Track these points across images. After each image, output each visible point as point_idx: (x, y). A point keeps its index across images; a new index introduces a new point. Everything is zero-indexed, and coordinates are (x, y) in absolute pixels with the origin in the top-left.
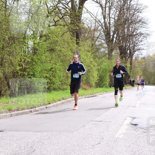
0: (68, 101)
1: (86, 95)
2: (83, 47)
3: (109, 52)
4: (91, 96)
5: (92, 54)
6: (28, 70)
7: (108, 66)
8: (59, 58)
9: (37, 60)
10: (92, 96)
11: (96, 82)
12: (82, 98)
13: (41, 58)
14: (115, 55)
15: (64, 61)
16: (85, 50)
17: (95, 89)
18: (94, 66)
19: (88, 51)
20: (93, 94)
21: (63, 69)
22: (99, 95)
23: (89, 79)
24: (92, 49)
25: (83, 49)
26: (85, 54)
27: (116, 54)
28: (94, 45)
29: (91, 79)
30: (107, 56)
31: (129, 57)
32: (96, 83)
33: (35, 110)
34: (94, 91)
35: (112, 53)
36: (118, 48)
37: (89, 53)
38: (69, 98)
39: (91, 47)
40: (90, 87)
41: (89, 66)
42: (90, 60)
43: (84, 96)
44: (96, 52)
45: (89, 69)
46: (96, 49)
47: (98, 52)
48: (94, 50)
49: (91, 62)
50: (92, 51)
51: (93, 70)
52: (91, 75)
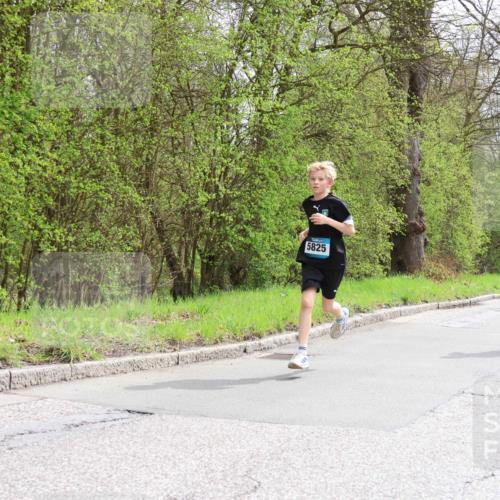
0: (376, 317)
1: (439, 300)
2: (434, 124)
4: (460, 301)
5: (465, 151)
6: (236, 205)
8: (346, 162)
9: (267, 171)
10: (464, 305)
11: (479, 251)
12: (425, 309)
13: (282, 165)
15: (364, 174)
16: (439, 136)
17: (474, 278)
19: (453, 140)
20: (467, 295)
21: (359, 205)
22: (489, 299)
23: (450, 241)
24: (467, 134)
25: (432, 134)
26: (441, 150)
28: (474, 118)
29: (461, 240)
32: (478, 256)
33: (260, 344)
34: (473, 285)
37: (455, 147)
38: (380, 306)
39: (465, 126)
40: (457, 270)
41: (452, 195)
42: (459, 172)
43: (434, 301)
44: (483, 142)
45: (453, 204)
46: (480, 130)
47: (489, 143)
48: (473, 134)
49: (460, 178)
50: (467, 141)
51: (467, 209)
52: (459, 226)
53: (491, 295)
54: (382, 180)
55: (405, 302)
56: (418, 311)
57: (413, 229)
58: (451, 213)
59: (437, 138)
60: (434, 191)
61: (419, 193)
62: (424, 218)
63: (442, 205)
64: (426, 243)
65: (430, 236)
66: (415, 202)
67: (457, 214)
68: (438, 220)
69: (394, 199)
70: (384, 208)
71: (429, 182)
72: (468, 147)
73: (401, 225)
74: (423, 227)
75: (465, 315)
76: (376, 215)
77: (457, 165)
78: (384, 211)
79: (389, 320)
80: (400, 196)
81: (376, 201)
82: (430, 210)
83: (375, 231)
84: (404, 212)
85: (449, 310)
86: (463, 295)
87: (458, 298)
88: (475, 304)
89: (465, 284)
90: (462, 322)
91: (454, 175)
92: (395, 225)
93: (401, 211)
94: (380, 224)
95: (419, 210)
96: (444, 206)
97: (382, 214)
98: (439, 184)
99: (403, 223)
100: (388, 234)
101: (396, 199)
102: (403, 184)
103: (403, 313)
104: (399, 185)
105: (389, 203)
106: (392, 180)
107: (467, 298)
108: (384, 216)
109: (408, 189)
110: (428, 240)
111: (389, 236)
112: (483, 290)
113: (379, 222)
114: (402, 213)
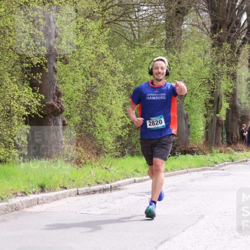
0: (12, 207)
1: (79, 186)
3: (168, 18)
4: (100, 186)
5: (103, 27)
10: (104, 190)
11: (120, 133)
12: (64, 196)
14: (192, 33)
16: (76, 11)
17: (115, 161)
19: (90, 16)
20: (108, 180)
22: (130, 183)
23: (91, 123)
24: (105, 9)
26: (79, 26)
29: (100, 122)
30: (163, 35)
31: (244, 39)
32: (119, 138)
34: (113, 169)
35: (179, 25)
36: (203, 5)
37: (93, 24)
38: (16, 195)
39: (102, 1)
40: (97, 154)
41: (91, 74)
42: (98, 49)
43: (73, 187)
44: (121, 19)
45: (92, 84)
46: (119, 6)
47: (128, 19)
48: (111, 10)
49: (99, 56)
50: (105, 17)
51: (107, 89)
52: (98, 106)
53: (132, 179)
54: (17, 57)
55: (42, 189)
56: (57, 198)
57: (50, 111)
58: (91, 92)
60: (72, 70)
61: (56, 72)
62: (62, 99)
63: (81, 85)
64: (64, 125)
65: (69, 117)
66: (52, 82)
67: (97, 95)
68: (76, 101)
69: (30, 79)
70: (19, 88)
71: (66, 60)
72: (106, 24)
73: (37, 106)
74: (61, 109)
75: (106, 201)
76: (10, 96)
77: (95, 42)
78: (19, 92)
79: (25, 209)
80: (36, 76)
81: (10, 81)
82: (68, 90)
83: (9, 113)
84: (41, 92)
85: (89, 196)
86: (104, 180)
87: (98, 183)
88: (116, 189)
89: (106, 168)
90: (103, 208)
91: (93, 53)
92: (31, 107)
93: (38, 91)
94: (15, 105)
95: (57, 90)
96: (83, 86)
97: (17, 94)
98: (77, 62)
99: (40, 105)
100: (24, 116)
101: (32, 79)
102: (39, 62)
103: (41, 201)
104: (35, 63)
105: (24, 82)
106: (27, 58)
107: (108, 183)
108: (19, 96)
109: (45, 68)
110: (67, 122)
111: (25, 118)
112: (123, 174)
113: (14, 103)
114: (38, 93)
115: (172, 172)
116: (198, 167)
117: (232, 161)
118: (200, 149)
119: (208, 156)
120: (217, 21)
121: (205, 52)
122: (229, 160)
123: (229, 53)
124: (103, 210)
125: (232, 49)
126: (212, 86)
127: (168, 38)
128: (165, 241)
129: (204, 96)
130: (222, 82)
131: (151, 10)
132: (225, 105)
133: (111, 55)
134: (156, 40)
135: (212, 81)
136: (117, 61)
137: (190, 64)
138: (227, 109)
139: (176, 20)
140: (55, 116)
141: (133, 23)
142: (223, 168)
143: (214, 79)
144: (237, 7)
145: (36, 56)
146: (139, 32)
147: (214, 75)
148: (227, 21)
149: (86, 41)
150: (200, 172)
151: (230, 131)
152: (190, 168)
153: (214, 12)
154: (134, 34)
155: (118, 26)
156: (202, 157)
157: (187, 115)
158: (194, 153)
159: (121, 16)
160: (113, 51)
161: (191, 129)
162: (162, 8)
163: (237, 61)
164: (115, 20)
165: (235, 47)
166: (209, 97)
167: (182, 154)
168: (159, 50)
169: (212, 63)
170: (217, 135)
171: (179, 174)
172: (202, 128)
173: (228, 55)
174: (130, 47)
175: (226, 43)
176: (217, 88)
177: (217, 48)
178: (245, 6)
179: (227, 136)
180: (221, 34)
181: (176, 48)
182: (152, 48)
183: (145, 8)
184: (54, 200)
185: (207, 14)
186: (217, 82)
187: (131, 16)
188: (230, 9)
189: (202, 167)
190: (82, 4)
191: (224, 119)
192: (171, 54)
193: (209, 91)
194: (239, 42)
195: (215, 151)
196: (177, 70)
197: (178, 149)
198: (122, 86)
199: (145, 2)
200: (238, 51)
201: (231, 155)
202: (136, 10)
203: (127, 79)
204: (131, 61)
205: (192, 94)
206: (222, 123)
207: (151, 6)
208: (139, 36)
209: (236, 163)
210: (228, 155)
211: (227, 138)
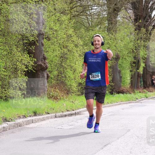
0: (17, 124)
1: (56, 112)
3: (109, 14)
5: (71, 19)
7: (108, 46)
10: (71, 115)
11: (80, 81)
12: (48, 118)
14: (123, 22)
16: (55, 9)
17: (78, 98)
18: (76, 46)
19: (63, 12)
21: (5, 53)
23: (63, 75)
24: (72, 8)
26: (57, 18)
27: (125, 20)
29: (69, 75)
30: (106, 23)
31: (154, 25)
32: (80, 84)
34: (76, 102)
35: (115, 17)
36: (129, 6)
37: (65, 17)
38: (20, 117)
39: (70, 3)
40: (67, 93)
41: (63, 46)
42: (67, 32)
43: (53, 113)
44: (81, 14)
45: (64, 52)
46: (80, 6)
47: (86, 14)
48: (75, 9)
49: (68, 36)
50: (72, 13)
51: (73, 55)
52: (68, 66)
54: (20, 37)
55: (35, 114)
56: (43, 120)
57: (40, 68)
58: (63, 57)
59: (54, 11)
60: (52, 44)
61: (43, 45)
62: (47, 61)
63: (58, 53)
64: (48, 77)
65: (50, 72)
66: (41, 51)
67: (67, 59)
68: (55, 62)
69: (28, 49)
70: (21, 55)
71: (49, 38)
72: (73, 17)
73: (32, 66)
74: (46, 67)
75: (72, 121)
76: (16, 59)
77: (66, 28)
78: (21, 57)
79: (25, 126)
80: (31, 47)
81: (16, 51)
82: (50, 56)
83: (16, 70)
84: (34, 57)
85: (62, 118)
86: (71, 109)
87: (68, 111)
88: (78, 114)
89: (72, 102)
90: (70, 125)
91: (64, 34)
92: (28, 66)
93: (32, 57)
94: (19, 65)
95: (43, 56)
96: (59, 54)
97: (20, 58)
98: (55, 39)
99: (34, 65)
100: (24, 71)
101: (29, 49)
102: (33, 39)
103: (34, 121)
104: (31, 40)
105: (24, 51)
106: (26, 37)
107: (73, 110)
108: (22, 60)
109: (36, 43)
110: (49, 75)
111: (25, 72)
112: (83, 105)
113: (18, 64)
114: (32, 58)
115: (111, 104)
116: (126, 101)
117: (147, 98)
118: (127, 91)
119: (133, 95)
120: (137, 15)
121: (131, 33)
122: (144, 97)
123: (144, 34)
124: (70, 126)
125: (147, 32)
126: (135, 53)
127: (109, 25)
128: (107, 145)
129: (130, 59)
130: (141, 51)
131: (99, 9)
132: (143, 65)
133: (75, 36)
134: (102, 26)
135: (135, 50)
136: (79, 39)
137: (122, 41)
138: (144, 67)
139: (113, 15)
140: (42, 71)
141: (88, 16)
142: (141, 102)
143: (136, 49)
144: (149, 7)
145: (32, 36)
146: (92, 22)
147: (136, 47)
148: (143, 15)
149: (61, 27)
150: (127, 104)
151: (145, 80)
152: (122, 102)
153: (136, 10)
154: (89, 23)
155: (80, 18)
156: (128, 95)
157: (120, 70)
158: (124, 93)
159: (81, 12)
160: (77, 33)
161: (122, 79)
162: (105, 8)
163: (150, 39)
164: (78, 15)
165: (148, 30)
166: (133, 60)
167: (117, 93)
168: (103, 32)
169: (135, 40)
170: (137, 82)
171: (115, 105)
172: (129, 78)
173: (144, 35)
174: (86, 31)
175: (143, 28)
176: (137, 55)
177: (138, 31)
178: (154, 6)
179: (144, 83)
180: (140, 23)
181: (113, 31)
182: (99, 31)
183: (95, 8)
184: (42, 121)
185: (132, 11)
186: (138, 51)
187: (87, 12)
188: (145, 8)
189: (129, 101)
190: (59, 6)
191: (142, 73)
192: (110, 35)
193: (133, 56)
194: (151, 28)
195: (136, 92)
196: (114, 44)
197: (114, 90)
198: (82, 54)
199: (95, 4)
200: (150, 33)
201: (146, 94)
202: (90, 9)
203: (85, 49)
204: (87, 39)
205: (123, 58)
206: (141, 75)
207: (99, 7)
208: (92, 24)
209: (149, 99)
210: (144, 94)
211: (144, 84)
